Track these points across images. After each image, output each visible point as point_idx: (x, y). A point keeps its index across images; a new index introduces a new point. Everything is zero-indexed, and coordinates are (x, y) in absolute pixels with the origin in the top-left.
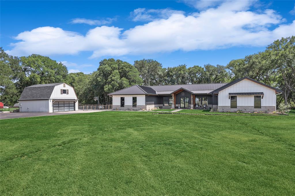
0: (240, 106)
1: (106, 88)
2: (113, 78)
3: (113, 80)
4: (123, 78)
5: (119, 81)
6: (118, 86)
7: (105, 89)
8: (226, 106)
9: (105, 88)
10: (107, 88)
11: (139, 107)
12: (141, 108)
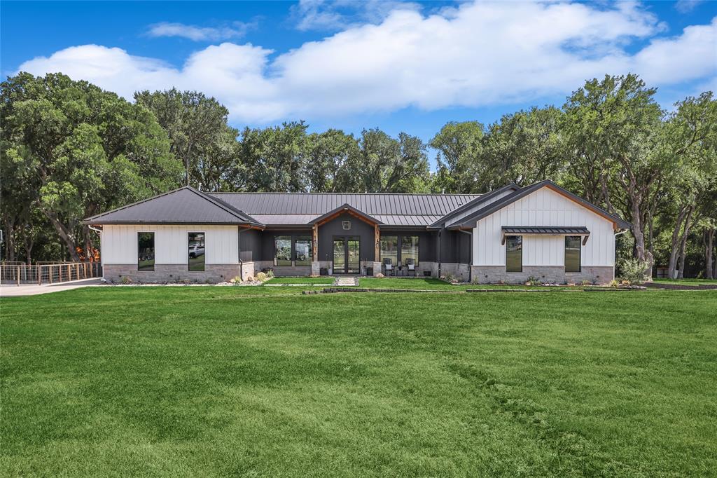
0: (530, 265)
1: (52, 193)
2: (78, 154)
3: (80, 164)
4: (121, 159)
5: (105, 166)
6: (103, 186)
7: (46, 199)
8: (495, 267)
9: (45, 194)
10: (55, 196)
11: (215, 268)
12: (224, 273)
